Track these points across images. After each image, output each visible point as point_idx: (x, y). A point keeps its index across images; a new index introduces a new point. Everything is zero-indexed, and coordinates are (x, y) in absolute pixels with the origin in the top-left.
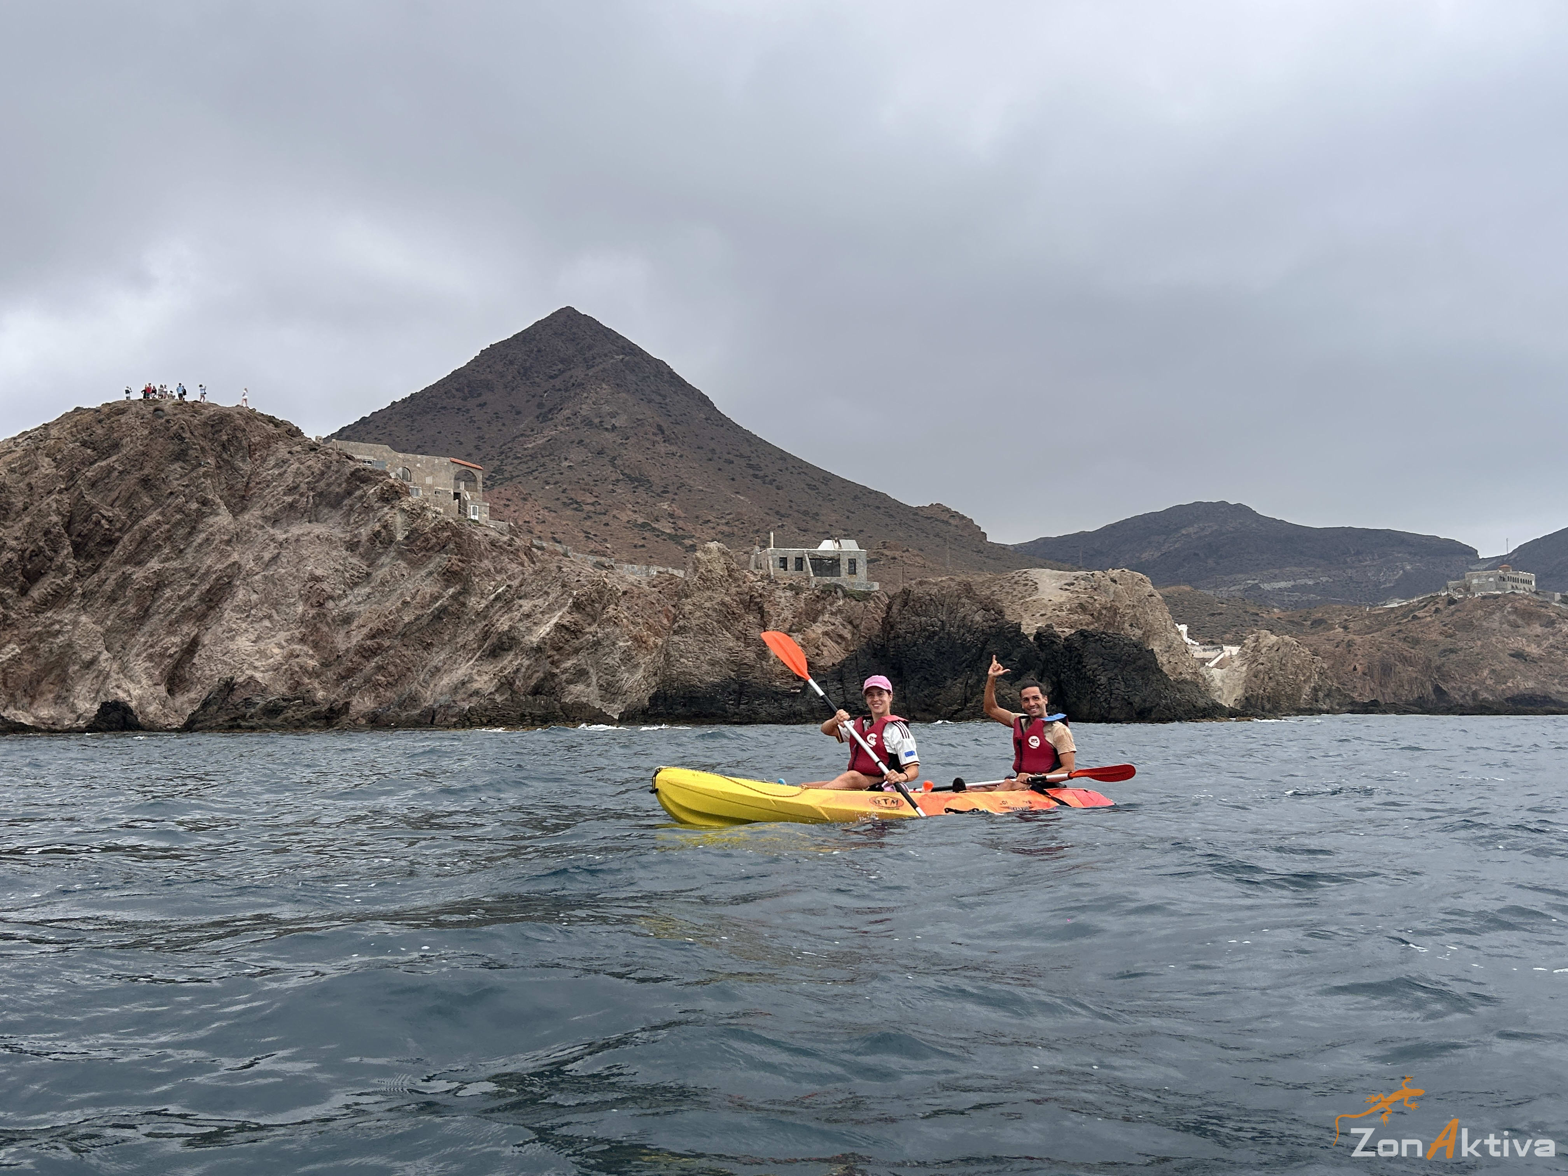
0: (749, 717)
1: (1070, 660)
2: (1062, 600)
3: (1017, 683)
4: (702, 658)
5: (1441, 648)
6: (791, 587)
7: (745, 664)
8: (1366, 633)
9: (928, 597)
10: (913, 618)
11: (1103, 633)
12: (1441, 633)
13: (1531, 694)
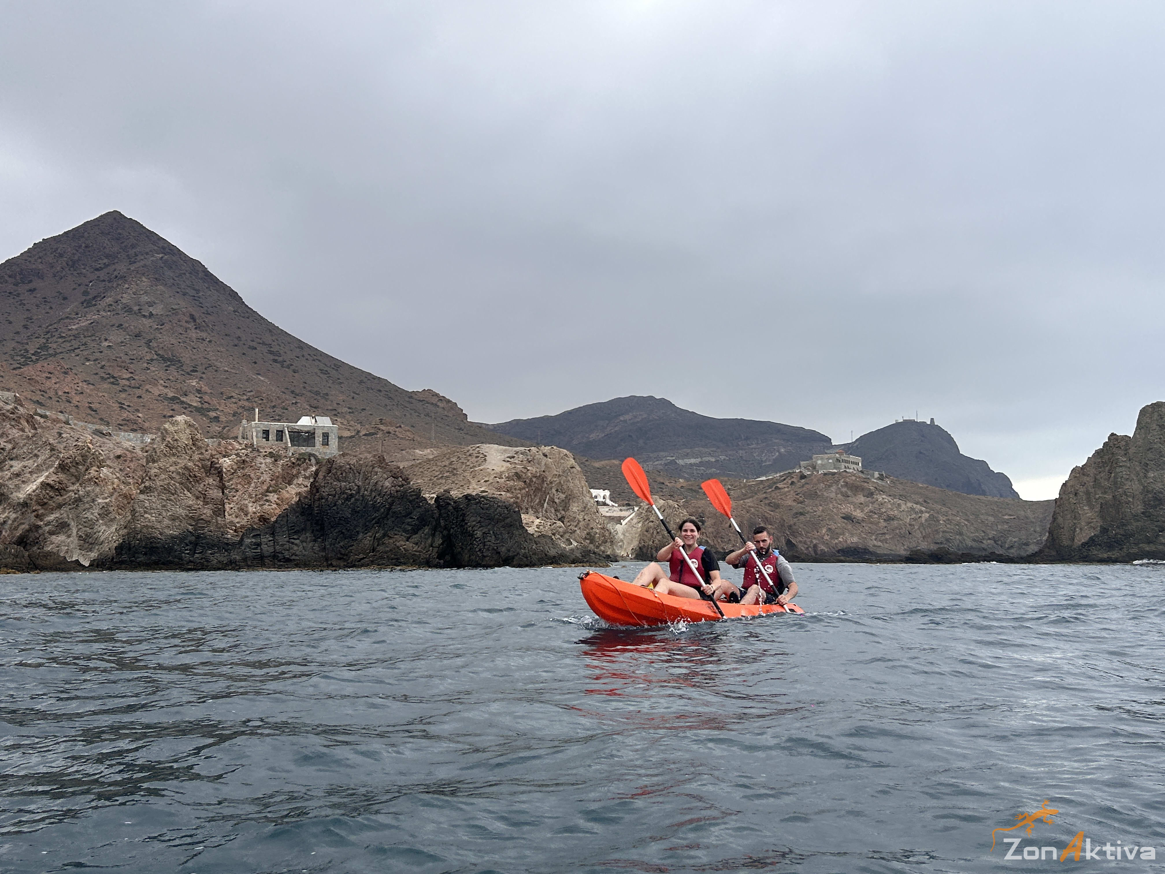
0: (202, 564)
1: (457, 518)
2: (503, 469)
3: (414, 536)
4: (164, 514)
5: (795, 511)
6: (271, 455)
7: (202, 519)
8: (742, 499)
9: (348, 466)
10: (335, 483)
11: (483, 497)
12: (794, 500)
13: (855, 547)
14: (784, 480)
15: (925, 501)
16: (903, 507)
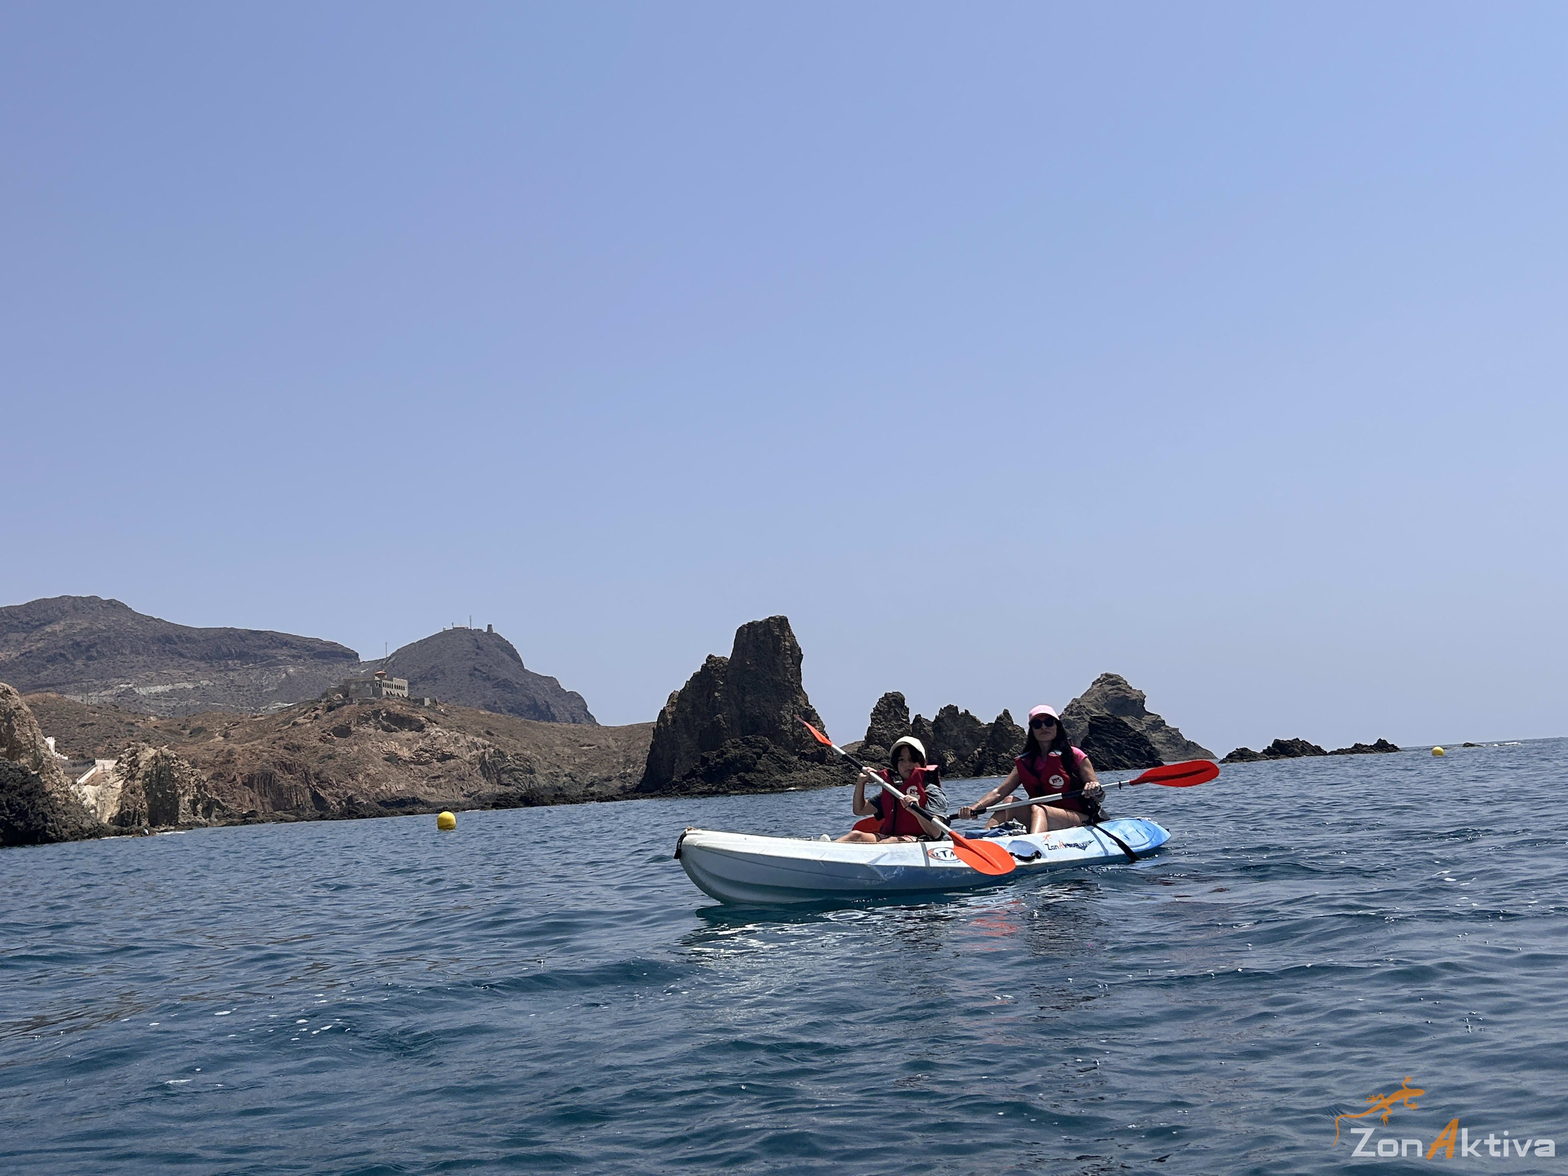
5: (321, 754)
8: (247, 742)
12: (320, 740)
13: (402, 796)
14: (305, 713)
15: (488, 733)
16: (462, 742)
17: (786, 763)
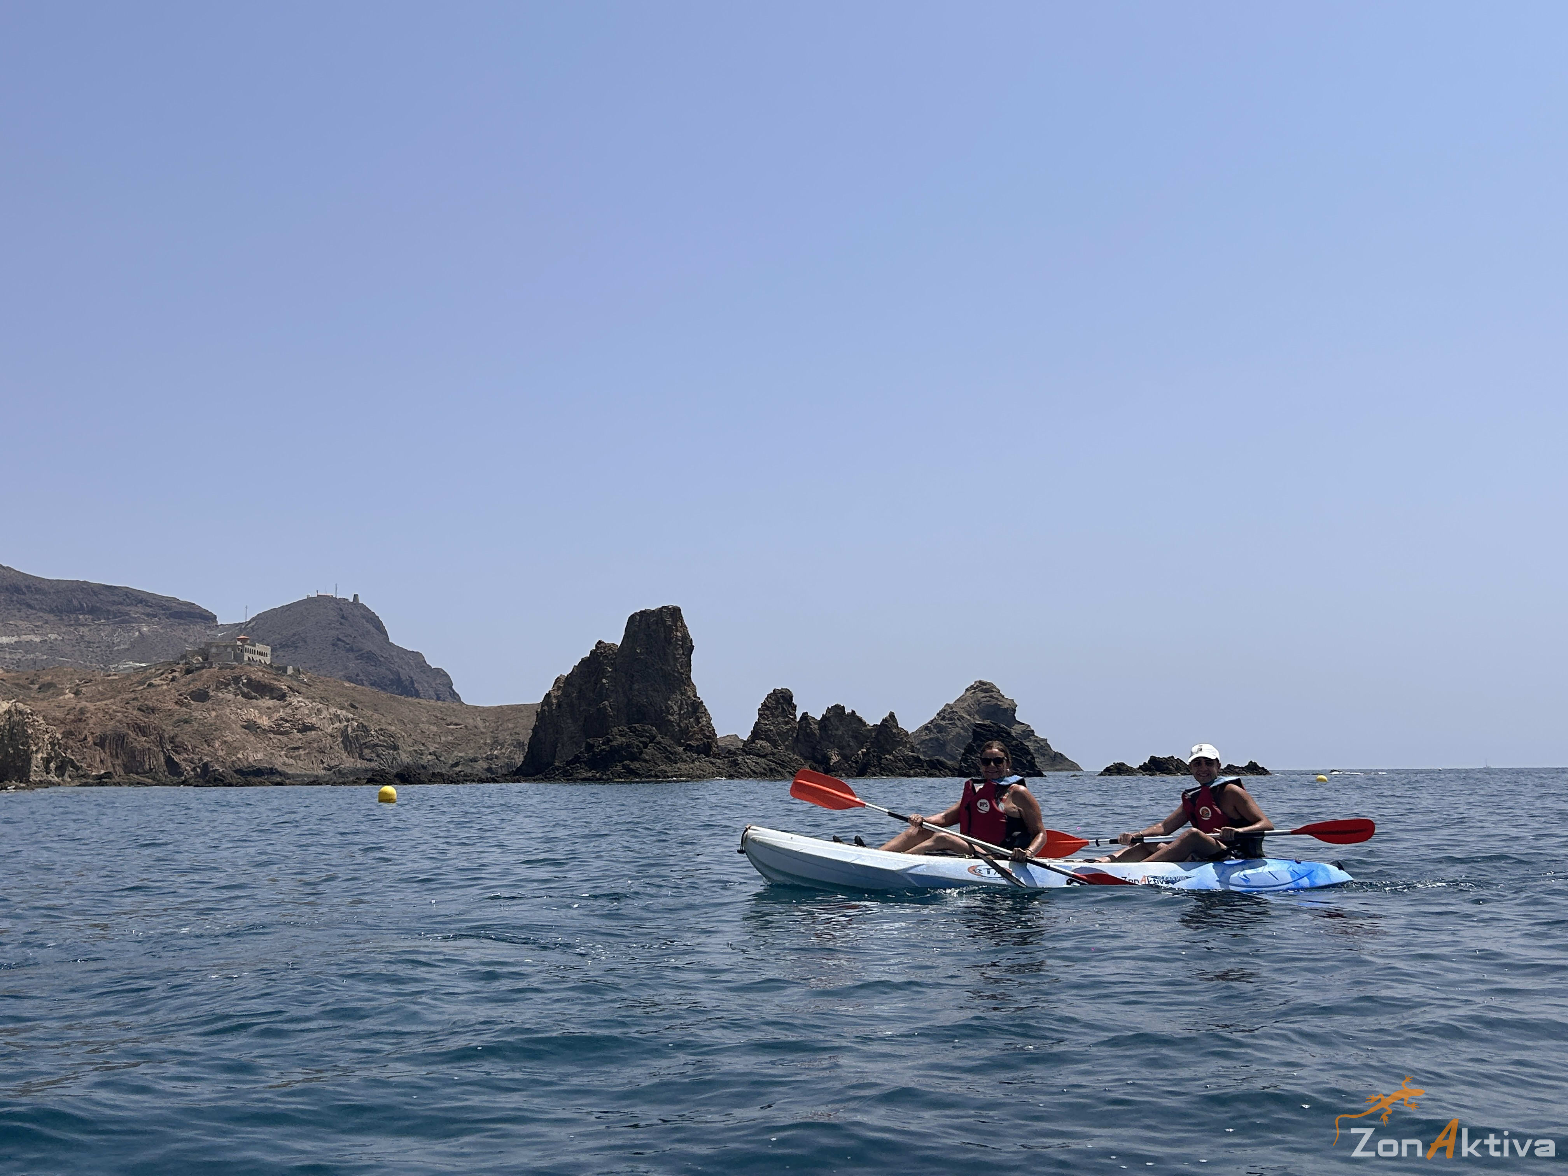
5: (176, 718)
8: (99, 700)
12: (176, 703)
13: (259, 766)
14: (162, 674)
15: (353, 706)
16: (325, 713)
17: (672, 754)
